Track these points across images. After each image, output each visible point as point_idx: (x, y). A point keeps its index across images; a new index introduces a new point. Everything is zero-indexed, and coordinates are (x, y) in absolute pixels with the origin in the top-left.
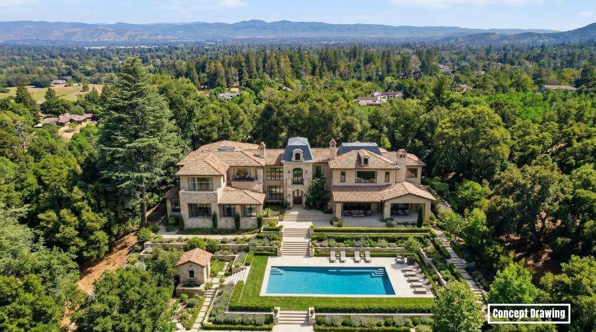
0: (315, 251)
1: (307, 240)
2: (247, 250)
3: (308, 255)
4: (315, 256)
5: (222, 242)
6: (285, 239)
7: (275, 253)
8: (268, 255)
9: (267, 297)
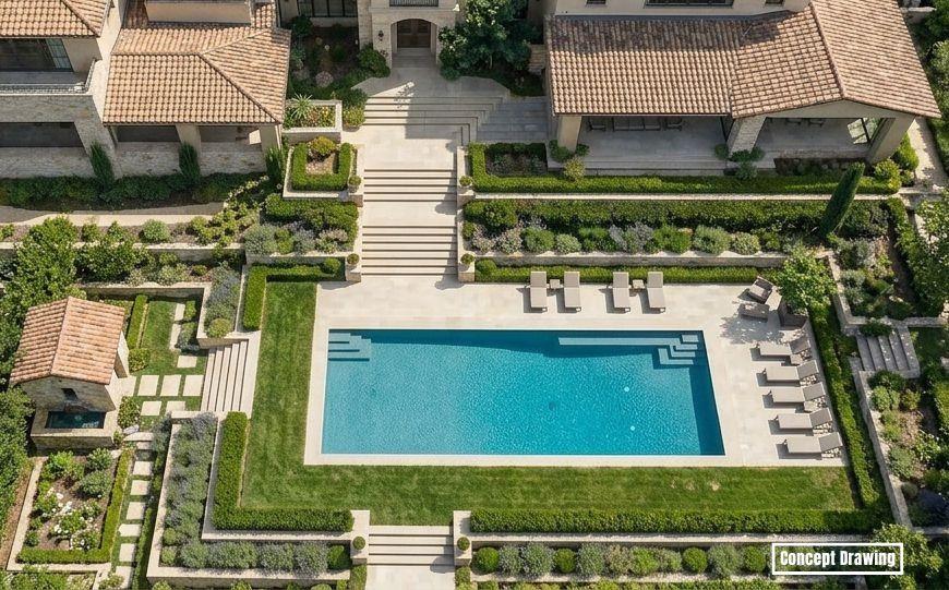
0: (477, 268)
1: (450, 219)
2: (237, 262)
3: (453, 276)
4: (476, 281)
5: (142, 236)
6: (367, 215)
7: (337, 274)
8: (317, 279)
9: (327, 469)
